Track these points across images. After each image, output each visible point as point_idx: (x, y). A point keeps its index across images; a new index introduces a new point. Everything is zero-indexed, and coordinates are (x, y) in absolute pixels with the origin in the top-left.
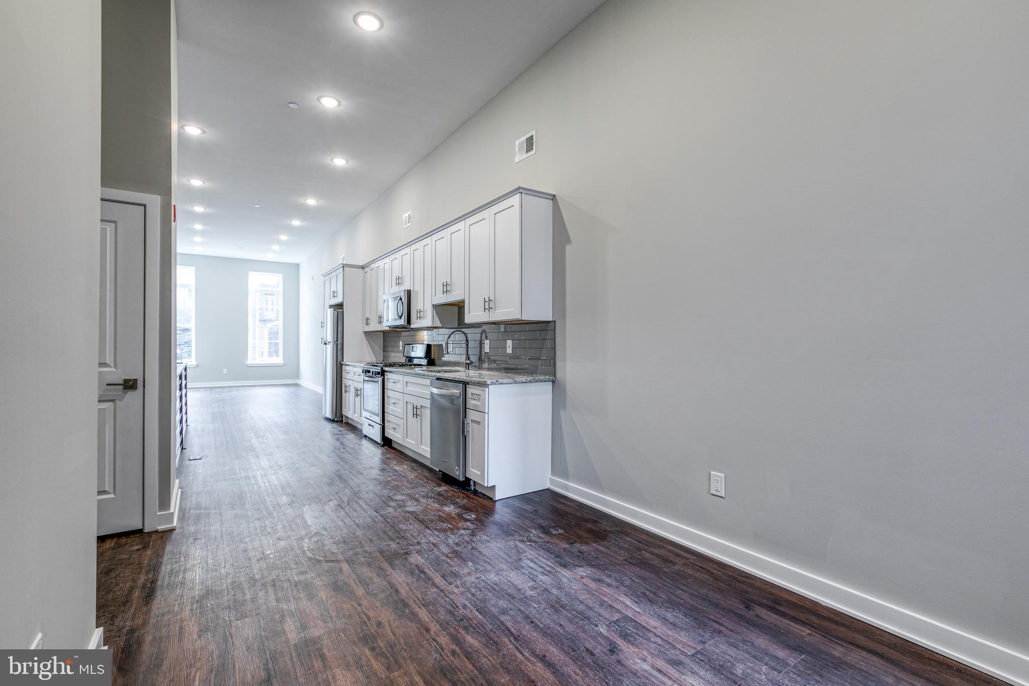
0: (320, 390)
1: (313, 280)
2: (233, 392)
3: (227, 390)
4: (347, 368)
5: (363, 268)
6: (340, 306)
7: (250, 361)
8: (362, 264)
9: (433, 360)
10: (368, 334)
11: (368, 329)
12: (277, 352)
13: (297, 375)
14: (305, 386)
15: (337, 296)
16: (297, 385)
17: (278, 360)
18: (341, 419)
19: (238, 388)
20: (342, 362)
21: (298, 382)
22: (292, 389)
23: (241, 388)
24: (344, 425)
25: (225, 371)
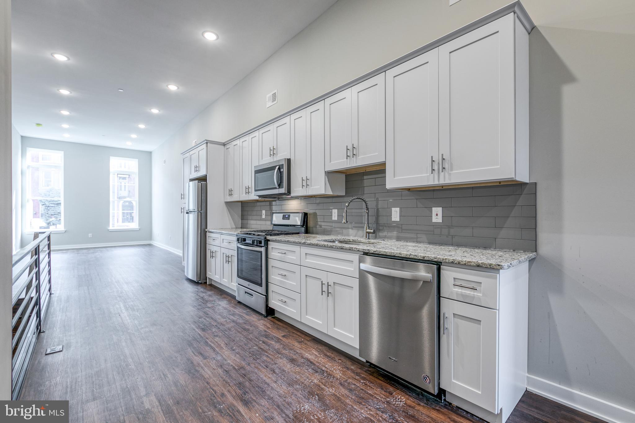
0: (179, 253)
1: (164, 163)
2: (97, 253)
3: (92, 251)
4: (212, 235)
5: (224, 145)
6: (203, 179)
7: (111, 228)
8: (223, 141)
9: (310, 230)
10: (228, 204)
11: (229, 199)
12: (132, 219)
13: (150, 237)
14: (158, 246)
15: (199, 171)
16: (150, 245)
17: (134, 225)
18: (205, 281)
19: (102, 249)
20: (206, 230)
21: (151, 243)
22: (147, 249)
23: (104, 249)
24: (208, 287)
25: (90, 235)
